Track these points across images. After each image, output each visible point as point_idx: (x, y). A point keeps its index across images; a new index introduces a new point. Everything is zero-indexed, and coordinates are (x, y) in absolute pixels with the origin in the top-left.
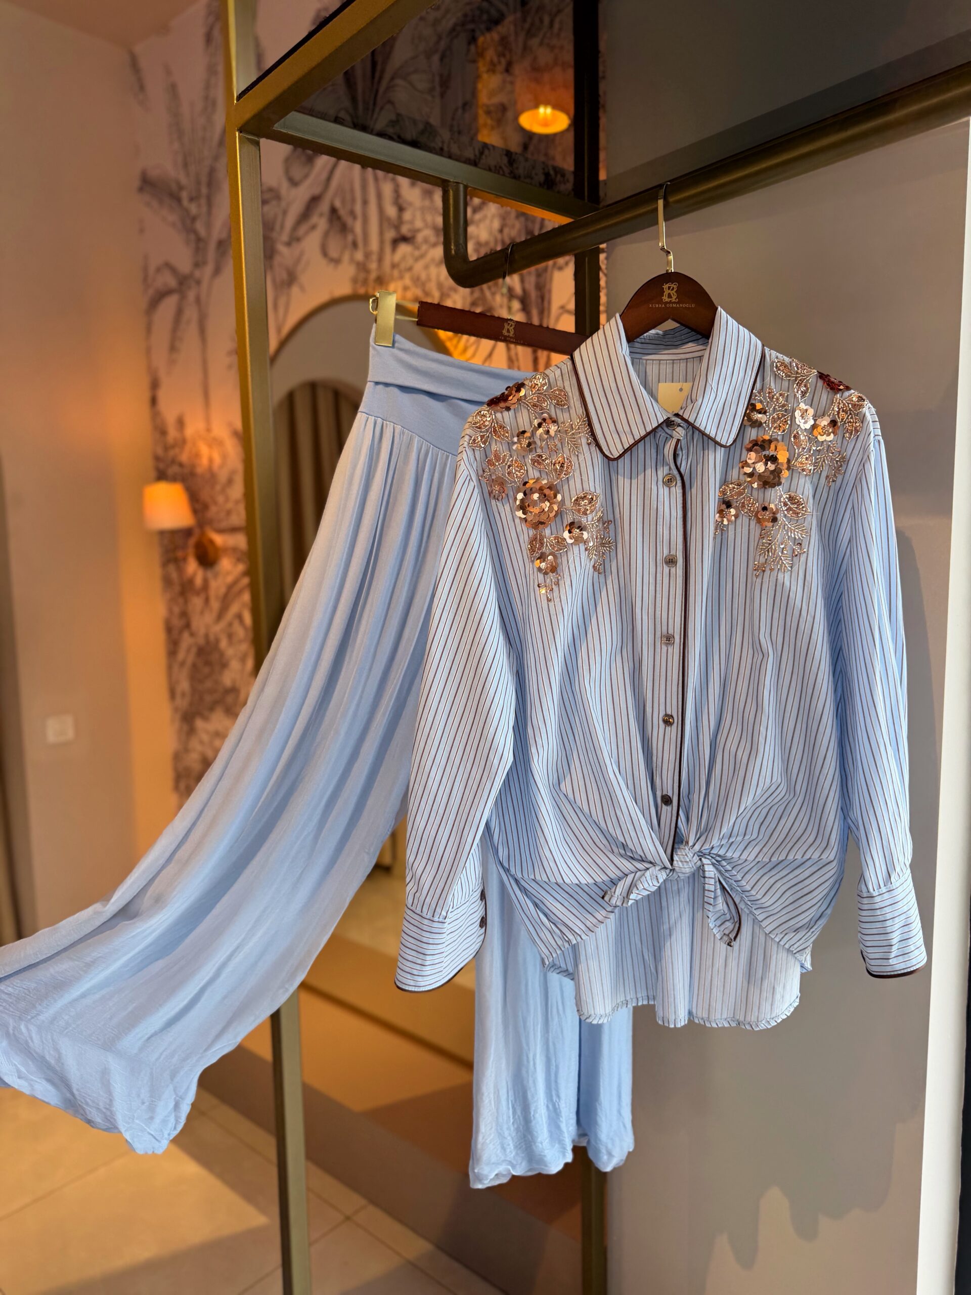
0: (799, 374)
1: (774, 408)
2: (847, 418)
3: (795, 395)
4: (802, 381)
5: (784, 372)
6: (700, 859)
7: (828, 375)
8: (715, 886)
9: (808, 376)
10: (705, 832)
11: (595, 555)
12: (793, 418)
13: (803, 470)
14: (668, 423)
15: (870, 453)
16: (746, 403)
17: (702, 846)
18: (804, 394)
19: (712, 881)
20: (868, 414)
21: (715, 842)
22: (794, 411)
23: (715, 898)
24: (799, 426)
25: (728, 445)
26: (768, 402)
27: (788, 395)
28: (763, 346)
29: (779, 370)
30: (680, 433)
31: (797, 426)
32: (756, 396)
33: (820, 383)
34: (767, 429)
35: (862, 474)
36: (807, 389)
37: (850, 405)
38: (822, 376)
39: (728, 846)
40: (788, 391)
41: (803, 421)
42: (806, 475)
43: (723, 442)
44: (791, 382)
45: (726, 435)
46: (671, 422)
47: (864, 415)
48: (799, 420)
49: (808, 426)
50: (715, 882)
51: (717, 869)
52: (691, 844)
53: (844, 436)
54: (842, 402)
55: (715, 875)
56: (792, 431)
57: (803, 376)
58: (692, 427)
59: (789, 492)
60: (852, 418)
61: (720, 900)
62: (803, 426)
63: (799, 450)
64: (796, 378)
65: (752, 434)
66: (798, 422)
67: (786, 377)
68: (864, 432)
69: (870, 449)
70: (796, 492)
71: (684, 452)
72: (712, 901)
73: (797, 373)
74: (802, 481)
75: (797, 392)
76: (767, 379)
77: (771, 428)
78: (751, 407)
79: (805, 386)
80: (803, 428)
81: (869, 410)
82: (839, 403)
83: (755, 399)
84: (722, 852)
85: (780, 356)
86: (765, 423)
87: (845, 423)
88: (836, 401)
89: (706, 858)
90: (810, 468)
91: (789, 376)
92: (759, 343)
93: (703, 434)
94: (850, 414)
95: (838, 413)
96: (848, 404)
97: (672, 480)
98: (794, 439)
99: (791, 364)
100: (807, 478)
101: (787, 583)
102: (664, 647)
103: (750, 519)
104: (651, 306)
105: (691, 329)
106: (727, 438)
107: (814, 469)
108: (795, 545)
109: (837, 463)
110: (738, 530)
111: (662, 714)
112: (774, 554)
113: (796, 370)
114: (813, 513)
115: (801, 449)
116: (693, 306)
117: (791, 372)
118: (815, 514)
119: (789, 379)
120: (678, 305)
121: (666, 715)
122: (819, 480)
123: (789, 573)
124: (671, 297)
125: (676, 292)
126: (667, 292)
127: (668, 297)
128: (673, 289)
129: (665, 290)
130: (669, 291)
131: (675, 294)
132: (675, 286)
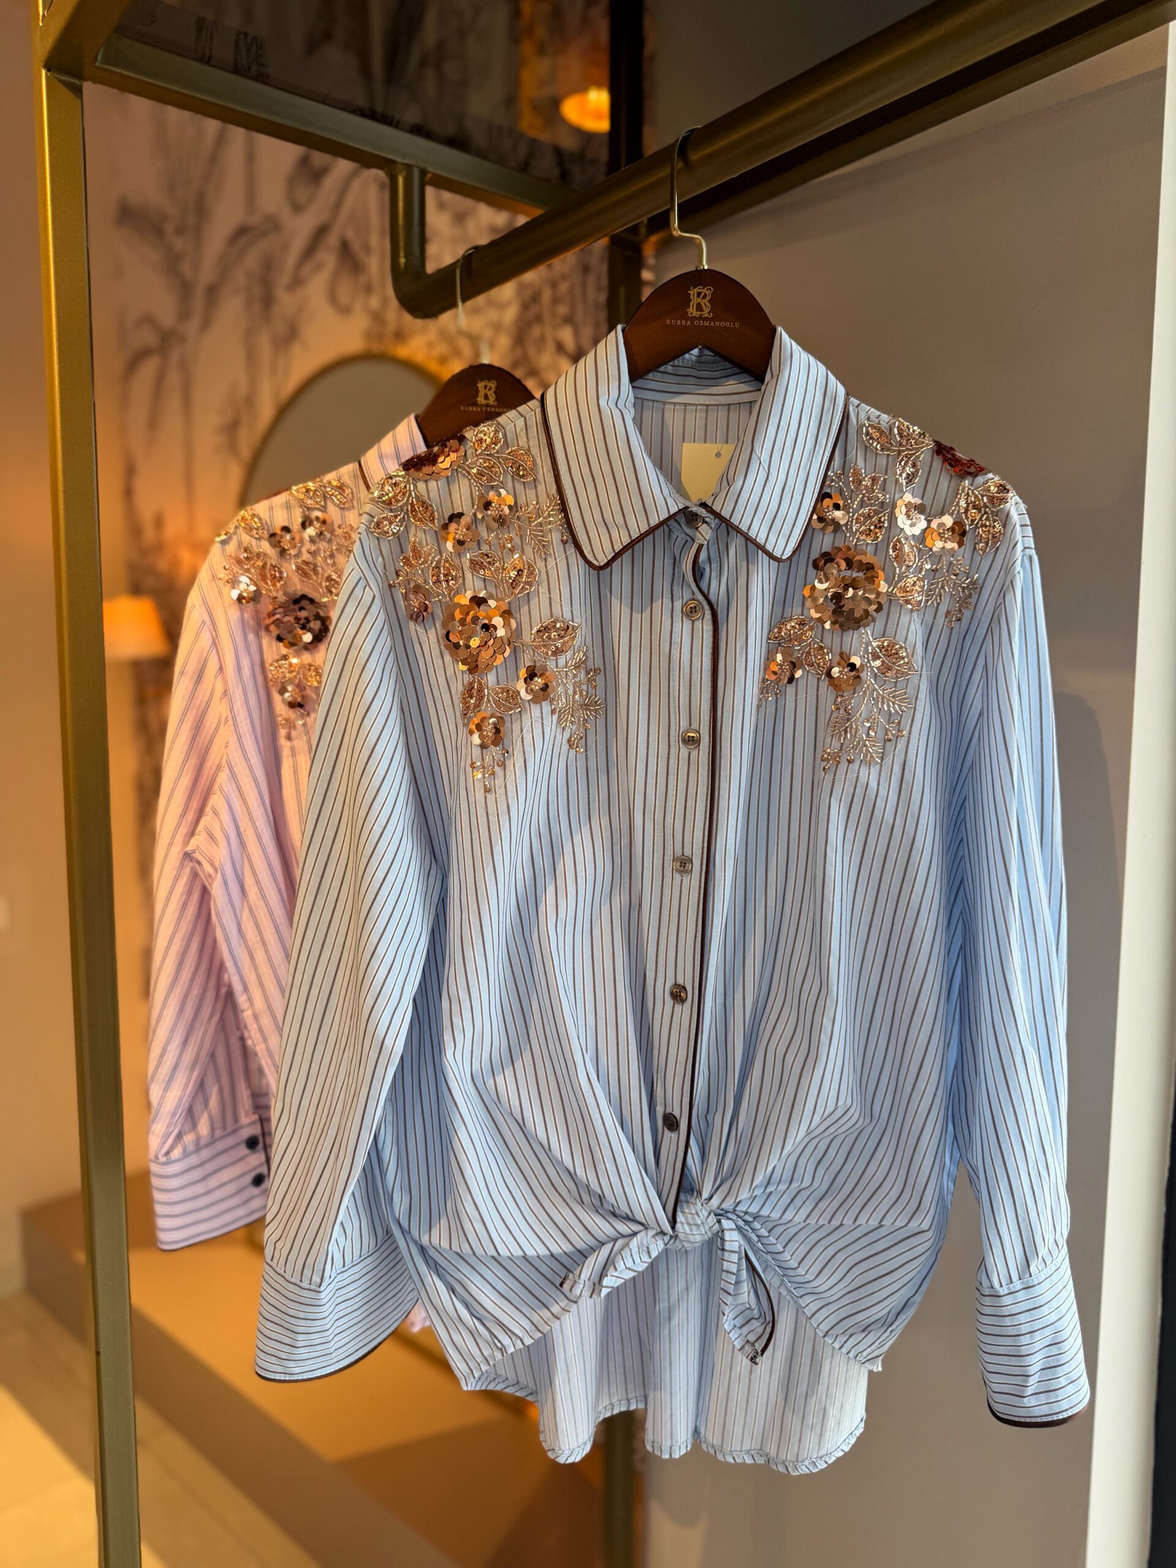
0: (904, 446)
1: (862, 500)
2: (981, 519)
3: (897, 481)
4: (908, 457)
5: (878, 443)
6: (719, 1222)
7: (952, 448)
8: (739, 1264)
9: (917, 450)
10: (729, 1177)
11: (572, 722)
12: (892, 518)
13: (908, 602)
14: (688, 517)
15: (1014, 576)
16: (817, 490)
17: (723, 1201)
18: (910, 479)
19: (735, 1258)
20: (1014, 513)
21: (744, 1195)
22: (894, 506)
23: (738, 1283)
24: (902, 530)
25: (784, 558)
26: (852, 490)
27: (885, 480)
28: (847, 394)
29: (871, 438)
30: (705, 533)
31: (899, 530)
32: (832, 481)
33: (938, 462)
34: (848, 535)
35: (1001, 610)
36: (917, 471)
37: (985, 498)
38: (941, 450)
39: (765, 1197)
40: (886, 474)
41: (909, 522)
42: (912, 611)
43: (777, 553)
44: (890, 459)
45: (782, 542)
46: (693, 516)
47: (1008, 514)
48: (902, 521)
49: (917, 531)
50: (740, 1259)
51: (745, 1236)
52: (705, 1195)
53: (975, 548)
54: (973, 493)
55: (740, 1247)
56: (891, 539)
57: (910, 450)
58: (727, 526)
59: (883, 636)
60: (987, 519)
61: (745, 1287)
62: (909, 531)
63: (900, 569)
64: (900, 452)
65: (825, 542)
66: (900, 524)
67: (882, 450)
68: (1007, 541)
69: (1015, 569)
70: (894, 638)
71: (713, 565)
72: (731, 1288)
73: (901, 444)
74: (905, 619)
75: (901, 475)
76: (851, 455)
77: (856, 533)
78: (823, 496)
79: (914, 466)
80: (909, 534)
81: (1015, 507)
82: (968, 494)
83: (830, 486)
84: (753, 1209)
85: (874, 412)
86: (846, 525)
87: (977, 527)
88: (963, 491)
89: (728, 1218)
90: (919, 599)
91: (888, 450)
92: (841, 390)
93: (747, 538)
94: (986, 513)
95: (967, 510)
96: (983, 496)
97: (698, 608)
98: (894, 551)
99: (891, 429)
100: (915, 614)
101: (873, 784)
102: (677, 876)
103: (819, 679)
104: (668, 322)
105: (735, 364)
106: (784, 547)
107: (927, 601)
108: (889, 723)
109: (963, 591)
110: (801, 696)
111: (670, 983)
112: (855, 737)
113: (898, 439)
114: (921, 671)
115: (904, 567)
116: (737, 325)
117: (891, 443)
118: (924, 672)
119: (888, 455)
120: (712, 323)
121: (676, 985)
122: (934, 618)
123: (878, 767)
124: (702, 310)
125: (709, 301)
126: (694, 301)
127: (697, 310)
128: (705, 297)
129: (692, 297)
130: (699, 300)
131: (708, 304)
132: (708, 292)
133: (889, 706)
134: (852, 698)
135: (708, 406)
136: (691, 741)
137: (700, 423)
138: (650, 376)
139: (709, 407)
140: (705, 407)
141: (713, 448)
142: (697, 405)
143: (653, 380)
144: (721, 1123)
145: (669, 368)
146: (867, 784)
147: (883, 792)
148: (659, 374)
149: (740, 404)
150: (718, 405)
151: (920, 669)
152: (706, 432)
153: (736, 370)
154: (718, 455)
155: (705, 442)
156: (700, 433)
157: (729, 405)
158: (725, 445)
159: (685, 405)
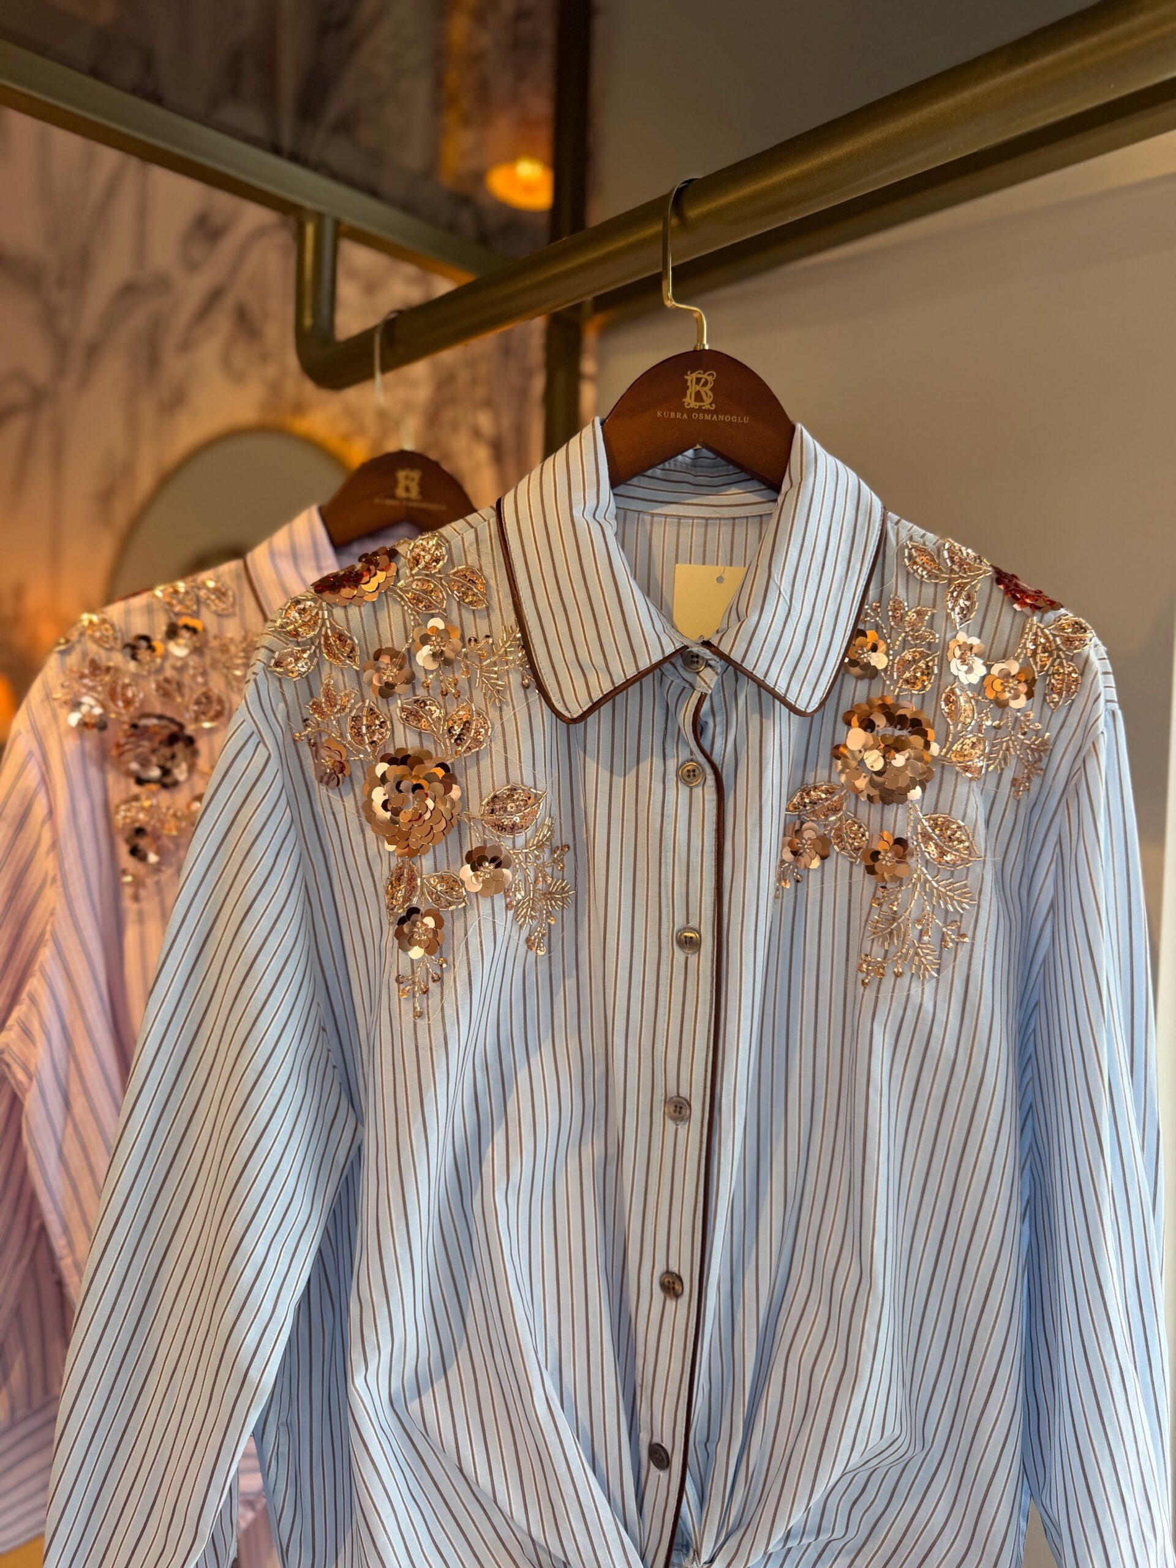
0: (956, 573)
1: (904, 640)
2: (1052, 665)
3: (948, 616)
4: (961, 586)
5: (925, 569)
7: (1016, 577)
9: (973, 578)
10: (737, 1529)
11: (532, 917)
12: (944, 663)
13: (966, 769)
14: (686, 657)
15: (1096, 738)
16: (850, 627)
18: (965, 613)
20: (1093, 659)
22: (945, 647)
24: (956, 677)
25: (809, 711)
26: (892, 627)
27: (933, 615)
28: (885, 509)
29: (915, 563)
30: (708, 679)
31: (952, 678)
32: (867, 615)
33: (998, 594)
34: (888, 682)
35: (1080, 775)
36: (973, 604)
37: (1058, 639)
38: (1002, 579)
40: (934, 607)
41: (965, 668)
42: (971, 779)
43: (801, 706)
44: (939, 588)
45: (807, 690)
46: (692, 657)
47: (1086, 660)
48: (956, 667)
49: (974, 679)
54: (1043, 633)
56: (941, 690)
57: (963, 578)
58: (735, 669)
59: (935, 812)
60: (1060, 664)
62: (965, 679)
63: (955, 727)
64: (951, 581)
65: (857, 691)
66: (954, 670)
67: (930, 577)
68: (1085, 693)
69: (1096, 730)
70: (949, 814)
71: (718, 719)
73: (952, 571)
74: (963, 789)
75: (953, 609)
76: (890, 583)
77: (897, 681)
78: (858, 632)
79: (969, 598)
80: (966, 682)
81: (1095, 650)
82: (1036, 634)
83: (865, 622)
85: (918, 531)
86: (885, 670)
87: (1047, 675)
88: (1030, 630)
90: (979, 765)
91: (937, 577)
92: (877, 504)
93: (761, 685)
94: (1058, 657)
95: (1035, 653)
96: (1055, 636)
97: (697, 772)
98: (947, 705)
99: (939, 552)
100: (974, 784)
101: (928, 1005)
102: (670, 1125)
103: (852, 863)
104: (659, 414)
105: (741, 467)
106: (808, 698)
107: (988, 766)
108: (946, 924)
109: (1033, 753)
110: (829, 884)
111: (660, 1269)
112: (903, 942)
113: (950, 564)
114: (985, 857)
115: (960, 725)
116: (746, 420)
117: (939, 569)
118: (989, 859)
119: (936, 583)
120: (715, 416)
121: (668, 1272)
122: (998, 787)
123: (934, 982)
124: (702, 401)
125: (712, 389)
126: (693, 388)
127: (696, 400)
128: (706, 384)
129: (689, 384)
130: (698, 388)
131: (710, 393)
132: (709, 377)
133: (946, 903)
134: (899, 892)
135: (707, 519)
136: (690, 944)
137: (698, 539)
138: (635, 481)
139: (709, 521)
140: (704, 521)
141: (714, 571)
142: (693, 518)
143: (639, 486)
144: (726, 1456)
145: (658, 472)
146: (921, 1005)
147: (941, 1016)
148: (646, 479)
149: (747, 517)
150: (720, 519)
151: (983, 855)
152: (705, 551)
153: (743, 476)
154: (720, 580)
155: (704, 564)
156: (697, 551)
157: (734, 519)
158: (728, 568)
159: (679, 517)
